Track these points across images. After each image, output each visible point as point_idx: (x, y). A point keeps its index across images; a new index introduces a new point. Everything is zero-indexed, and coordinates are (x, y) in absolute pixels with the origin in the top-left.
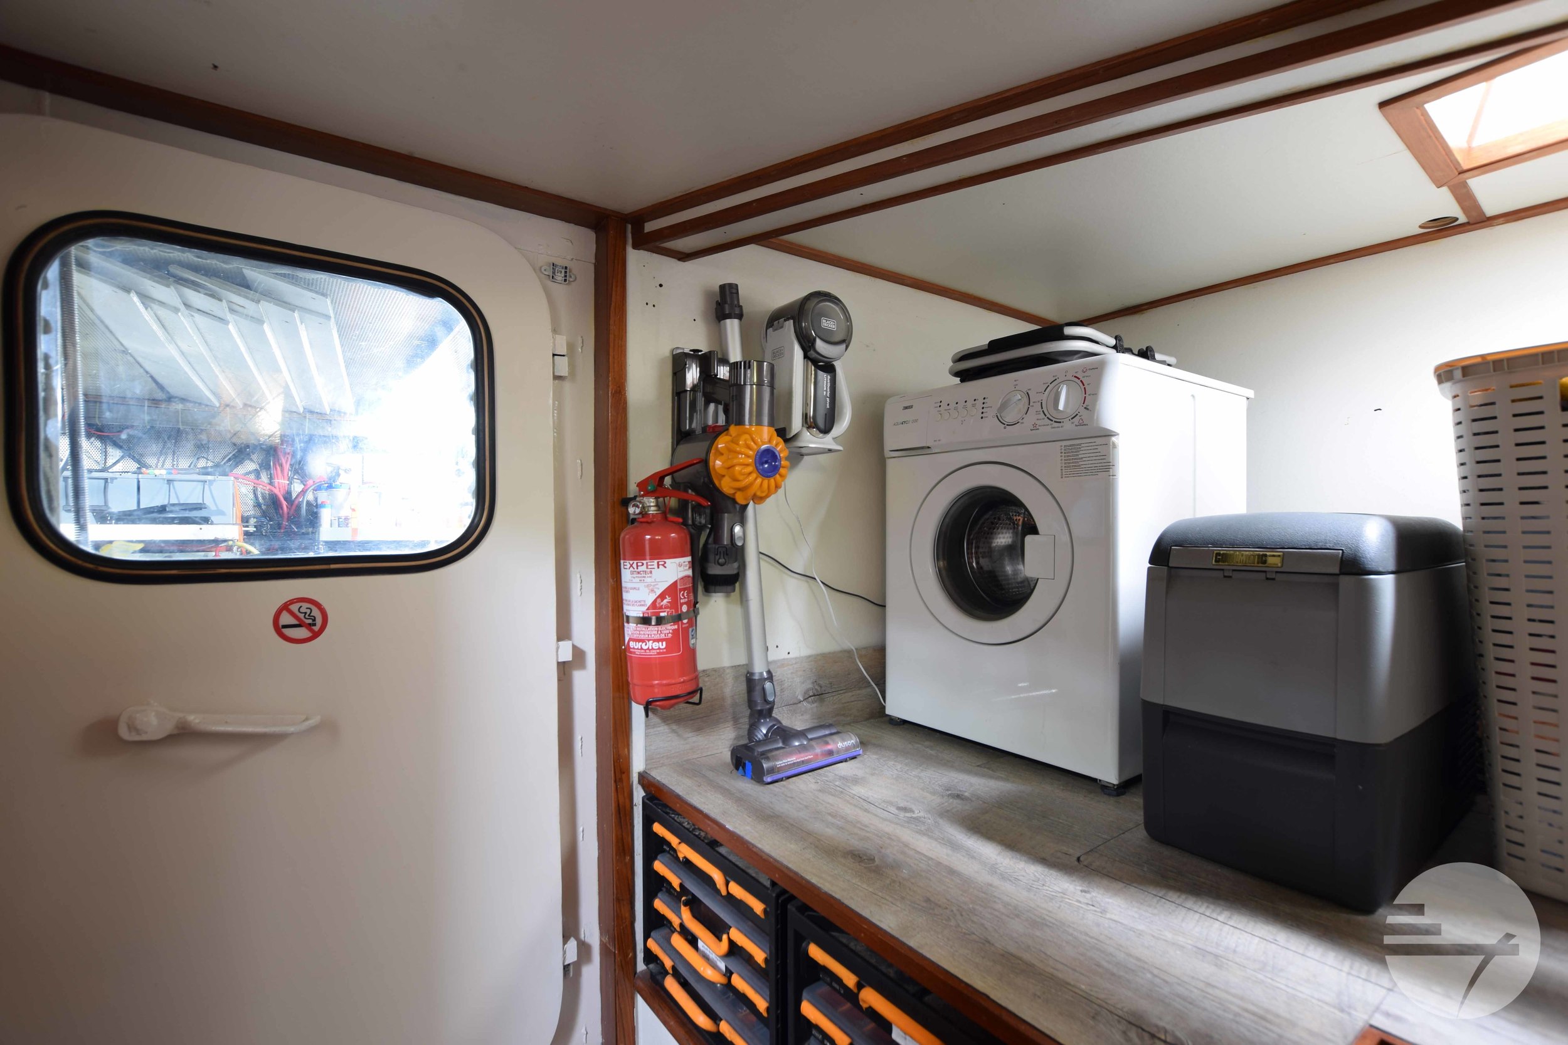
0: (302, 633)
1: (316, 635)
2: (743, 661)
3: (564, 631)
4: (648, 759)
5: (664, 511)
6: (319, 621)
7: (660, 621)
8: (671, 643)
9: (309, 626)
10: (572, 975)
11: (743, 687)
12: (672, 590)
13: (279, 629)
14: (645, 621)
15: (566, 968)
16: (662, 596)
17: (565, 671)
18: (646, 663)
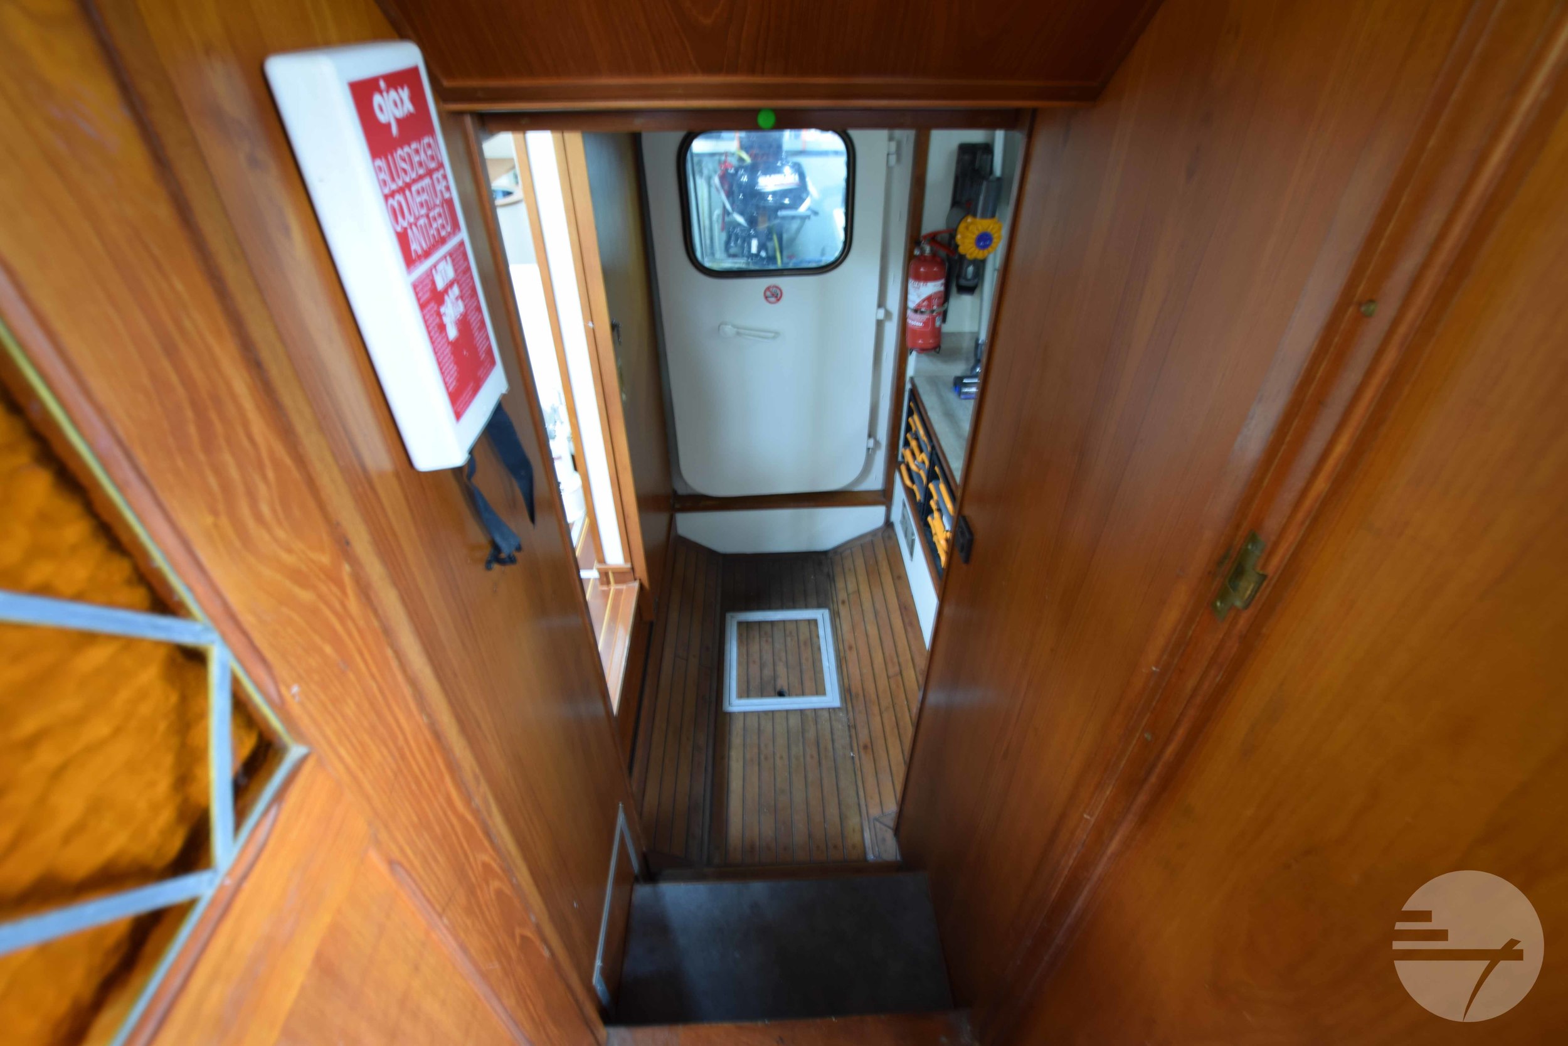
0: (773, 299)
1: (778, 300)
2: (975, 329)
3: (881, 304)
4: (917, 371)
5: (934, 254)
6: (779, 293)
7: (922, 313)
8: (926, 323)
9: (776, 297)
10: (870, 454)
11: (973, 344)
12: (929, 299)
13: (766, 298)
14: (916, 311)
15: (868, 449)
16: (924, 301)
17: (880, 324)
18: (914, 331)
